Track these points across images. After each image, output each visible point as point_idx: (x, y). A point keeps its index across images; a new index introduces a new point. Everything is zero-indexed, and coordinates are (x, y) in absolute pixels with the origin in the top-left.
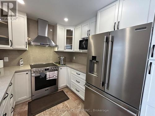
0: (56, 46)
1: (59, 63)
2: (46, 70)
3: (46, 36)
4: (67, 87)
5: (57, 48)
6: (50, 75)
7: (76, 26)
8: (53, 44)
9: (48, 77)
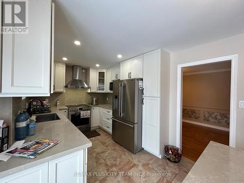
0: (89, 88)
1: (92, 104)
2: (80, 109)
3: (77, 79)
4: (100, 128)
5: (90, 90)
6: (84, 114)
7: (107, 69)
8: (86, 86)
9: (82, 115)
